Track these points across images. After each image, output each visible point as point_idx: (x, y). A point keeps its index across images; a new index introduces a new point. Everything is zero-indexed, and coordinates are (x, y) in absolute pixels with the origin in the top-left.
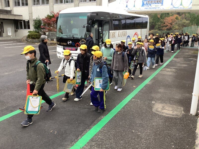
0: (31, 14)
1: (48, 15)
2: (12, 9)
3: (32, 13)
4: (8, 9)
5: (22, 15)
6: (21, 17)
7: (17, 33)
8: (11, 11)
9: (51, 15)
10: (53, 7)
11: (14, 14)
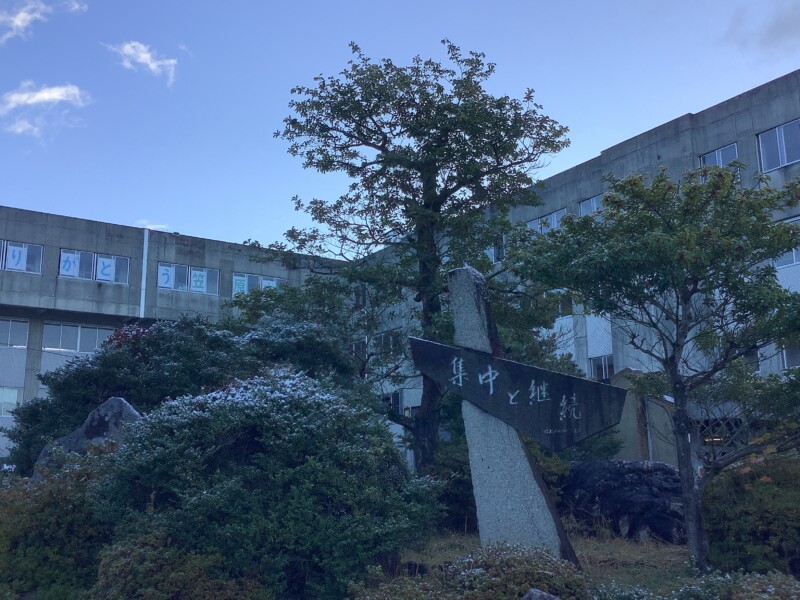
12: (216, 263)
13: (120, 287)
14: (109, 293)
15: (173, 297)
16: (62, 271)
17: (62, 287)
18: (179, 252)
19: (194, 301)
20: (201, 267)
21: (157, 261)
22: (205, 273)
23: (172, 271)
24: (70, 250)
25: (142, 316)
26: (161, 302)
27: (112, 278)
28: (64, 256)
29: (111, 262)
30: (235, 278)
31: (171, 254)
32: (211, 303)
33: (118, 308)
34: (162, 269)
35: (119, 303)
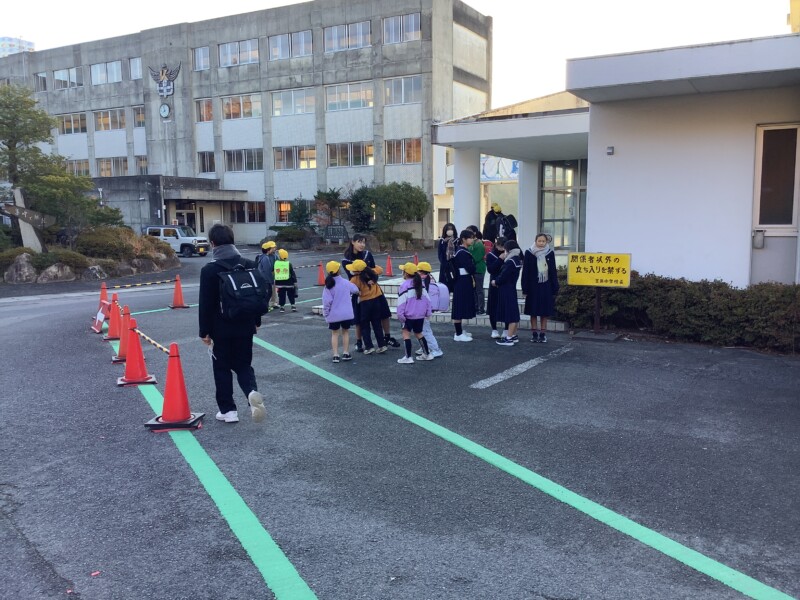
0: (269, 188)
1: (319, 192)
2: (219, 177)
3: (273, 187)
4: (211, 176)
5: (246, 191)
6: (245, 194)
8: (219, 180)
10: (326, 173)
11: (226, 188)
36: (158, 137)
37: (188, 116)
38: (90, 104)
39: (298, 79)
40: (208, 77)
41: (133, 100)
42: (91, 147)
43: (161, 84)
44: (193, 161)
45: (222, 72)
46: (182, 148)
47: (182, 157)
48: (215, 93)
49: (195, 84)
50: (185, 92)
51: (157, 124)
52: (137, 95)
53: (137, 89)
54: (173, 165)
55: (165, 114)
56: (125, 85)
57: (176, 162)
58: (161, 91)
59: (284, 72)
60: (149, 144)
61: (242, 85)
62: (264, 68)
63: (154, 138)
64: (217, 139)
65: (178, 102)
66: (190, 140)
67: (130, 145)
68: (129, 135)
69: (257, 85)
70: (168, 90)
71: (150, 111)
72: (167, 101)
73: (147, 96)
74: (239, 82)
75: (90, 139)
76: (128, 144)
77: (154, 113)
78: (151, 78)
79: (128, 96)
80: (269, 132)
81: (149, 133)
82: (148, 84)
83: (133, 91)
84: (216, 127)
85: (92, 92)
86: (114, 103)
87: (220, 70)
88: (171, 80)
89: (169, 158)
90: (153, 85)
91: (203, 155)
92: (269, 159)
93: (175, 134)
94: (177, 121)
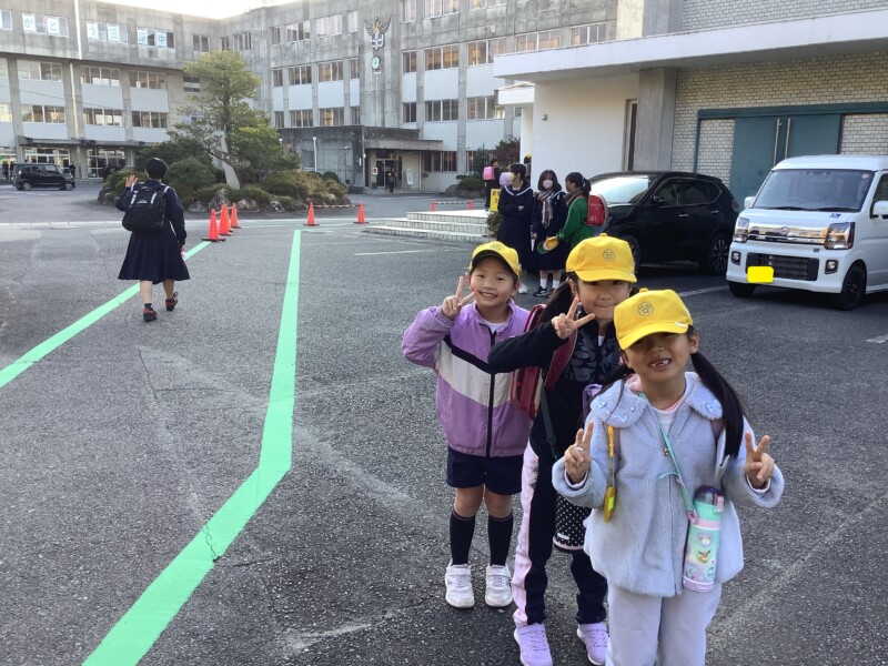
0: (462, 137)
1: (501, 143)
2: (419, 127)
3: (465, 137)
4: (412, 126)
6: (440, 144)
7: (428, 180)
8: (419, 131)
9: (508, 142)
10: (512, 123)
11: (424, 138)
12: (125, 21)
13: (63, 38)
14: (58, 43)
15: (99, 45)
16: (25, 28)
17: (28, 39)
18: (99, 13)
19: (113, 48)
20: (114, 23)
21: (84, 21)
22: (117, 28)
23: (96, 26)
24: (29, 13)
25: (81, 58)
26: (91, 49)
27: (58, 32)
28: (25, 17)
29: (56, 21)
30: (138, 31)
31: (94, 15)
32: (124, 49)
33: (65, 53)
34: (89, 26)
35: (65, 49)
36: (369, 88)
37: (395, 68)
38: (315, 56)
39: (493, 29)
40: (413, 29)
41: (350, 53)
42: (315, 98)
43: (373, 38)
44: (398, 112)
45: (427, 23)
46: (389, 99)
47: (389, 107)
48: (420, 44)
49: (403, 36)
50: (394, 44)
51: (369, 76)
52: (354, 48)
53: (354, 42)
54: (381, 115)
55: (376, 66)
56: (344, 38)
57: (383, 112)
58: (373, 43)
59: (481, 22)
60: (362, 95)
61: (443, 36)
62: (463, 19)
63: (367, 88)
64: (420, 90)
65: (387, 54)
66: (397, 91)
67: (347, 97)
68: (347, 86)
69: (456, 36)
70: (380, 43)
71: (364, 62)
72: (378, 53)
73: (362, 49)
74: (440, 33)
75: (315, 89)
76: (345, 95)
77: (367, 65)
78: (365, 32)
79: (346, 48)
80: (465, 83)
81: (362, 84)
82: (363, 36)
83: (350, 44)
84: (419, 79)
85: (317, 45)
86: (335, 55)
87: (425, 22)
88: (382, 33)
89: (378, 109)
90: (367, 38)
91: (406, 105)
92: (463, 110)
93: (384, 85)
94: (386, 72)
